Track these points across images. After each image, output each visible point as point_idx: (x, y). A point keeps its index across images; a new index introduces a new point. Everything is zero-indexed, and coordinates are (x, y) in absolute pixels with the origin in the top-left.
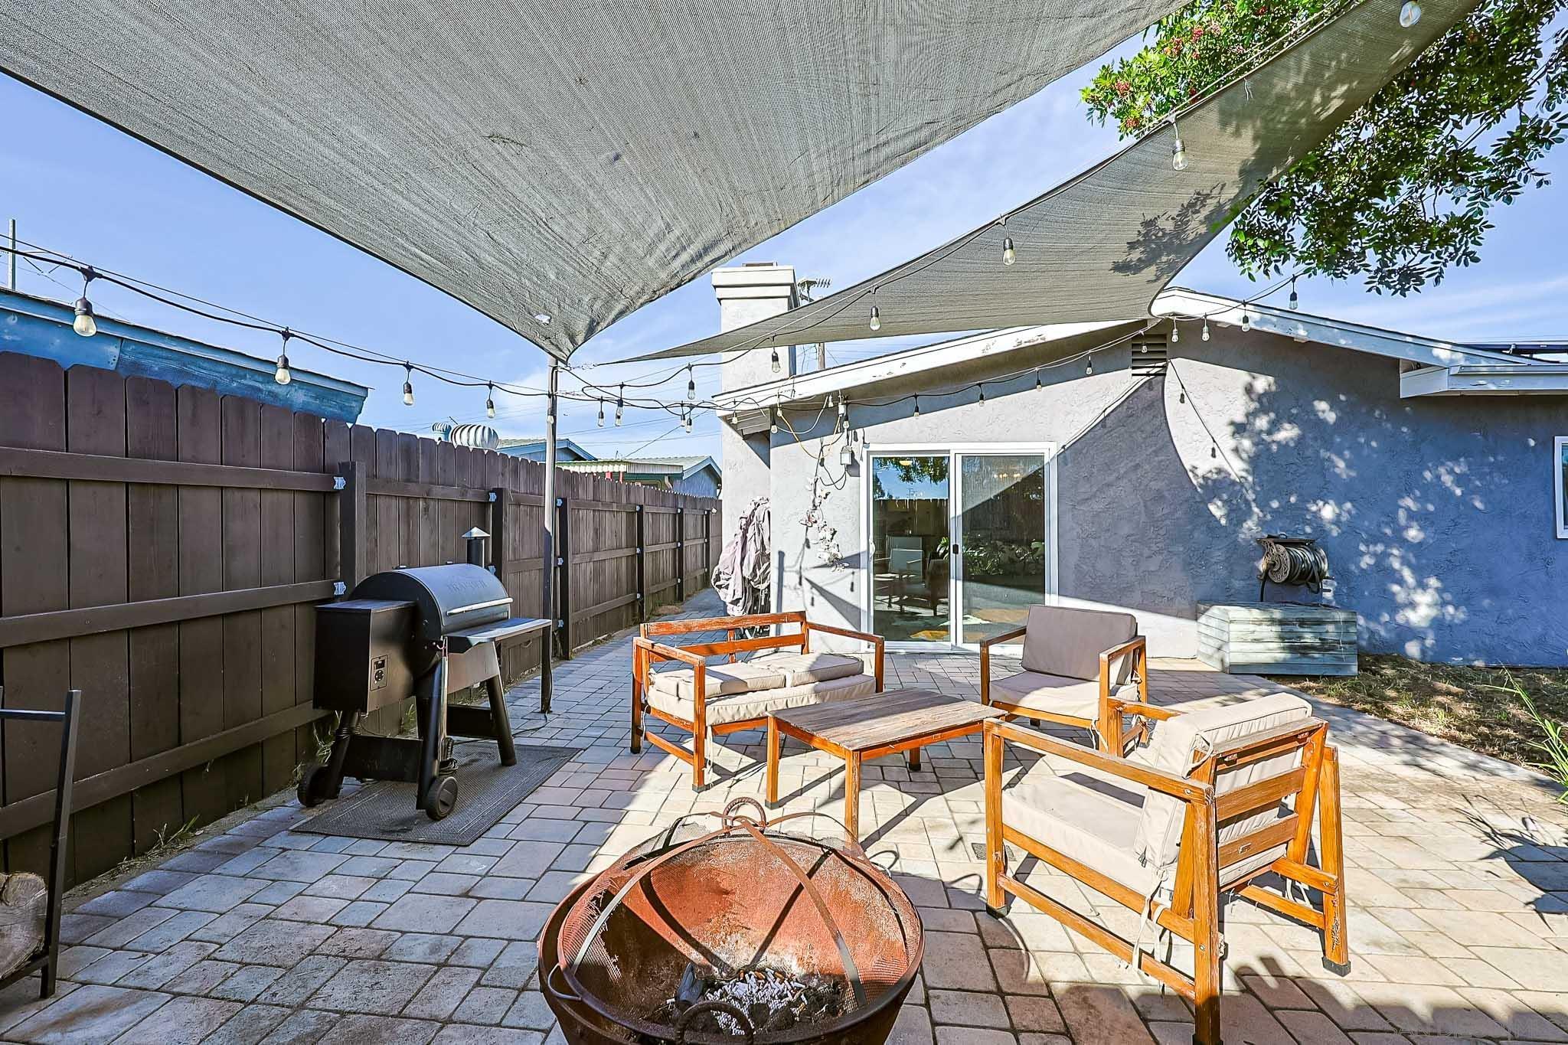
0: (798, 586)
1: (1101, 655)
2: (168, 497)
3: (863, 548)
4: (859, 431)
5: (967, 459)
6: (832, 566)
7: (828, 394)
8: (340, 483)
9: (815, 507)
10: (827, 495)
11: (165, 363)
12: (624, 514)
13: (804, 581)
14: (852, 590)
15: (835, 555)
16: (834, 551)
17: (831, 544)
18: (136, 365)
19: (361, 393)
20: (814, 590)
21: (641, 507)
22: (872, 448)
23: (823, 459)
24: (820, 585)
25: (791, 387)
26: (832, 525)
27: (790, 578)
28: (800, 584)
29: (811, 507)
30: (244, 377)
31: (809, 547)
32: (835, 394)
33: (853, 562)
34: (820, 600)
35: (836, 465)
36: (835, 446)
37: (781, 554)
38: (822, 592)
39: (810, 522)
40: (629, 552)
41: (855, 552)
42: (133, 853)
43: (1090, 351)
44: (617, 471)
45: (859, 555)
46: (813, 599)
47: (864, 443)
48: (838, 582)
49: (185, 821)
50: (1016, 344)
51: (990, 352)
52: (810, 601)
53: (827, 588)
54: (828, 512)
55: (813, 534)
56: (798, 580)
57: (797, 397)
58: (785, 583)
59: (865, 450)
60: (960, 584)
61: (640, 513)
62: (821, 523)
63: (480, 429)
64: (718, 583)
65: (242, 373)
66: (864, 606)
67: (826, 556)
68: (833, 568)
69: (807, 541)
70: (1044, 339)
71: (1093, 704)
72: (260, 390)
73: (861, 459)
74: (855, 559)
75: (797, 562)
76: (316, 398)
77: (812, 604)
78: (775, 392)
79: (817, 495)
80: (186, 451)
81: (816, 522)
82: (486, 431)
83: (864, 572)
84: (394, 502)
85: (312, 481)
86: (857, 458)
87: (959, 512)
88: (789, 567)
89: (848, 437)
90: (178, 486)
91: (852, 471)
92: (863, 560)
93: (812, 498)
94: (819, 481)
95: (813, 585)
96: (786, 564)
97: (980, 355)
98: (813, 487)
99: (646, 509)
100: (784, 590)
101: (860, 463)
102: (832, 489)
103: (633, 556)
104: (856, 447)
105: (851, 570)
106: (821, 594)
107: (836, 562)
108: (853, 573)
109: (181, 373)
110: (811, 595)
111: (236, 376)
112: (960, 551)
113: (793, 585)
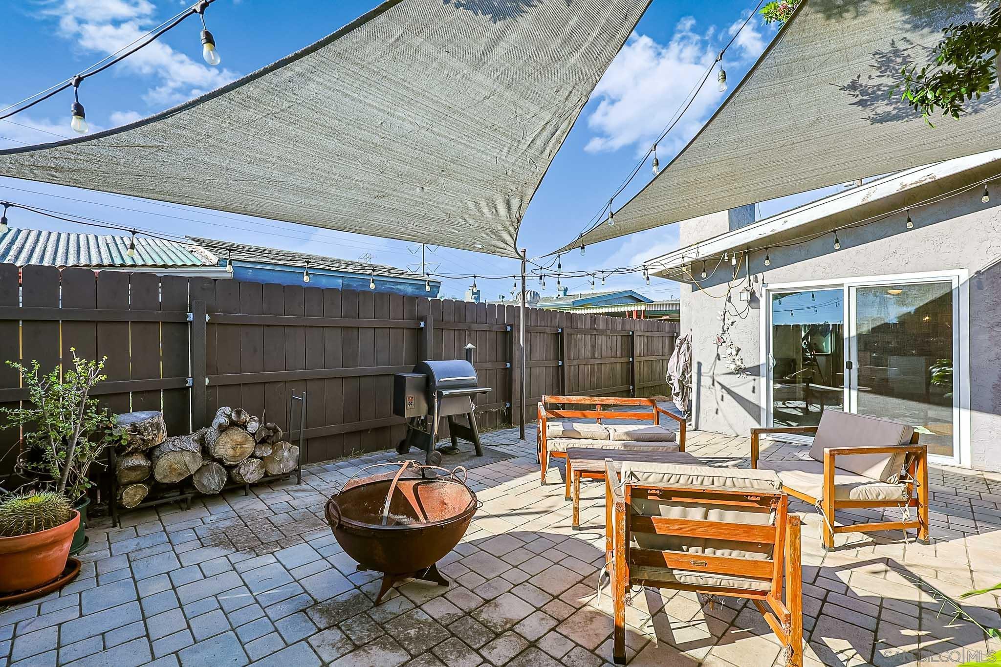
0: (712, 386)
1: (825, 449)
2: (355, 331)
3: (763, 360)
4: (760, 276)
5: (863, 291)
6: (738, 373)
7: (724, 252)
8: (423, 324)
9: (724, 332)
10: (733, 323)
11: (357, 283)
12: (619, 338)
13: (716, 383)
14: (753, 392)
15: (739, 366)
16: (739, 363)
17: (737, 358)
18: (348, 285)
19: (438, 285)
20: (723, 390)
21: (633, 332)
22: (770, 287)
23: (730, 297)
24: (728, 387)
25: (696, 250)
26: (737, 344)
27: (706, 381)
28: (713, 385)
29: (721, 332)
30: (386, 284)
31: (719, 359)
32: (730, 252)
33: (755, 371)
34: (727, 397)
35: (740, 300)
36: (739, 285)
37: (699, 364)
38: (729, 392)
39: (720, 341)
40: (624, 360)
41: (756, 364)
42: (344, 456)
43: (985, 180)
44: (639, 309)
45: (759, 366)
46: (722, 396)
47: (763, 283)
48: (743, 386)
49: (361, 449)
50: (900, 187)
51: (870, 199)
52: (721, 398)
53: (732, 389)
54: (733, 335)
55: (724, 351)
56: (711, 382)
57: (700, 256)
58: (702, 384)
59: (764, 289)
60: (854, 393)
61: (632, 336)
62: (728, 343)
63: (529, 292)
64: (670, 382)
65: (385, 283)
66: (763, 405)
67: (733, 367)
68: (738, 375)
69: (718, 355)
70: (934, 177)
71: (818, 486)
72: (393, 288)
73: (761, 295)
74: (756, 369)
75: (710, 370)
76: (417, 289)
77: (722, 400)
78: (681, 256)
79: (726, 323)
80: (361, 315)
81: (724, 342)
82: (532, 292)
83: (763, 380)
84: (452, 332)
85: (411, 324)
86: (757, 295)
87: (854, 333)
88: (704, 373)
89: (750, 281)
90: (358, 327)
91: (753, 305)
92: (763, 371)
93: (722, 325)
94: (727, 313)
95: (723, 387)
96: (703, 371)
97: (860, 203)
98: (722, 317)
99: (637, 334)
100: (701, 388)
101: (760, 299)
102: (737, 318)
103: (628, 362)
104: (756, 287)
105: (753, 377)
106: (729, 393)
107: (739, 371)
108: (754, 380)
109: (362, 286)
110: (721, 393)
111: (384, 284)
112: (854, 366)
113: (708, 386)
